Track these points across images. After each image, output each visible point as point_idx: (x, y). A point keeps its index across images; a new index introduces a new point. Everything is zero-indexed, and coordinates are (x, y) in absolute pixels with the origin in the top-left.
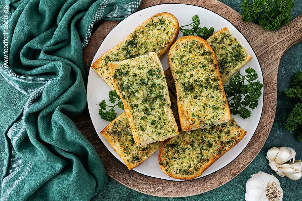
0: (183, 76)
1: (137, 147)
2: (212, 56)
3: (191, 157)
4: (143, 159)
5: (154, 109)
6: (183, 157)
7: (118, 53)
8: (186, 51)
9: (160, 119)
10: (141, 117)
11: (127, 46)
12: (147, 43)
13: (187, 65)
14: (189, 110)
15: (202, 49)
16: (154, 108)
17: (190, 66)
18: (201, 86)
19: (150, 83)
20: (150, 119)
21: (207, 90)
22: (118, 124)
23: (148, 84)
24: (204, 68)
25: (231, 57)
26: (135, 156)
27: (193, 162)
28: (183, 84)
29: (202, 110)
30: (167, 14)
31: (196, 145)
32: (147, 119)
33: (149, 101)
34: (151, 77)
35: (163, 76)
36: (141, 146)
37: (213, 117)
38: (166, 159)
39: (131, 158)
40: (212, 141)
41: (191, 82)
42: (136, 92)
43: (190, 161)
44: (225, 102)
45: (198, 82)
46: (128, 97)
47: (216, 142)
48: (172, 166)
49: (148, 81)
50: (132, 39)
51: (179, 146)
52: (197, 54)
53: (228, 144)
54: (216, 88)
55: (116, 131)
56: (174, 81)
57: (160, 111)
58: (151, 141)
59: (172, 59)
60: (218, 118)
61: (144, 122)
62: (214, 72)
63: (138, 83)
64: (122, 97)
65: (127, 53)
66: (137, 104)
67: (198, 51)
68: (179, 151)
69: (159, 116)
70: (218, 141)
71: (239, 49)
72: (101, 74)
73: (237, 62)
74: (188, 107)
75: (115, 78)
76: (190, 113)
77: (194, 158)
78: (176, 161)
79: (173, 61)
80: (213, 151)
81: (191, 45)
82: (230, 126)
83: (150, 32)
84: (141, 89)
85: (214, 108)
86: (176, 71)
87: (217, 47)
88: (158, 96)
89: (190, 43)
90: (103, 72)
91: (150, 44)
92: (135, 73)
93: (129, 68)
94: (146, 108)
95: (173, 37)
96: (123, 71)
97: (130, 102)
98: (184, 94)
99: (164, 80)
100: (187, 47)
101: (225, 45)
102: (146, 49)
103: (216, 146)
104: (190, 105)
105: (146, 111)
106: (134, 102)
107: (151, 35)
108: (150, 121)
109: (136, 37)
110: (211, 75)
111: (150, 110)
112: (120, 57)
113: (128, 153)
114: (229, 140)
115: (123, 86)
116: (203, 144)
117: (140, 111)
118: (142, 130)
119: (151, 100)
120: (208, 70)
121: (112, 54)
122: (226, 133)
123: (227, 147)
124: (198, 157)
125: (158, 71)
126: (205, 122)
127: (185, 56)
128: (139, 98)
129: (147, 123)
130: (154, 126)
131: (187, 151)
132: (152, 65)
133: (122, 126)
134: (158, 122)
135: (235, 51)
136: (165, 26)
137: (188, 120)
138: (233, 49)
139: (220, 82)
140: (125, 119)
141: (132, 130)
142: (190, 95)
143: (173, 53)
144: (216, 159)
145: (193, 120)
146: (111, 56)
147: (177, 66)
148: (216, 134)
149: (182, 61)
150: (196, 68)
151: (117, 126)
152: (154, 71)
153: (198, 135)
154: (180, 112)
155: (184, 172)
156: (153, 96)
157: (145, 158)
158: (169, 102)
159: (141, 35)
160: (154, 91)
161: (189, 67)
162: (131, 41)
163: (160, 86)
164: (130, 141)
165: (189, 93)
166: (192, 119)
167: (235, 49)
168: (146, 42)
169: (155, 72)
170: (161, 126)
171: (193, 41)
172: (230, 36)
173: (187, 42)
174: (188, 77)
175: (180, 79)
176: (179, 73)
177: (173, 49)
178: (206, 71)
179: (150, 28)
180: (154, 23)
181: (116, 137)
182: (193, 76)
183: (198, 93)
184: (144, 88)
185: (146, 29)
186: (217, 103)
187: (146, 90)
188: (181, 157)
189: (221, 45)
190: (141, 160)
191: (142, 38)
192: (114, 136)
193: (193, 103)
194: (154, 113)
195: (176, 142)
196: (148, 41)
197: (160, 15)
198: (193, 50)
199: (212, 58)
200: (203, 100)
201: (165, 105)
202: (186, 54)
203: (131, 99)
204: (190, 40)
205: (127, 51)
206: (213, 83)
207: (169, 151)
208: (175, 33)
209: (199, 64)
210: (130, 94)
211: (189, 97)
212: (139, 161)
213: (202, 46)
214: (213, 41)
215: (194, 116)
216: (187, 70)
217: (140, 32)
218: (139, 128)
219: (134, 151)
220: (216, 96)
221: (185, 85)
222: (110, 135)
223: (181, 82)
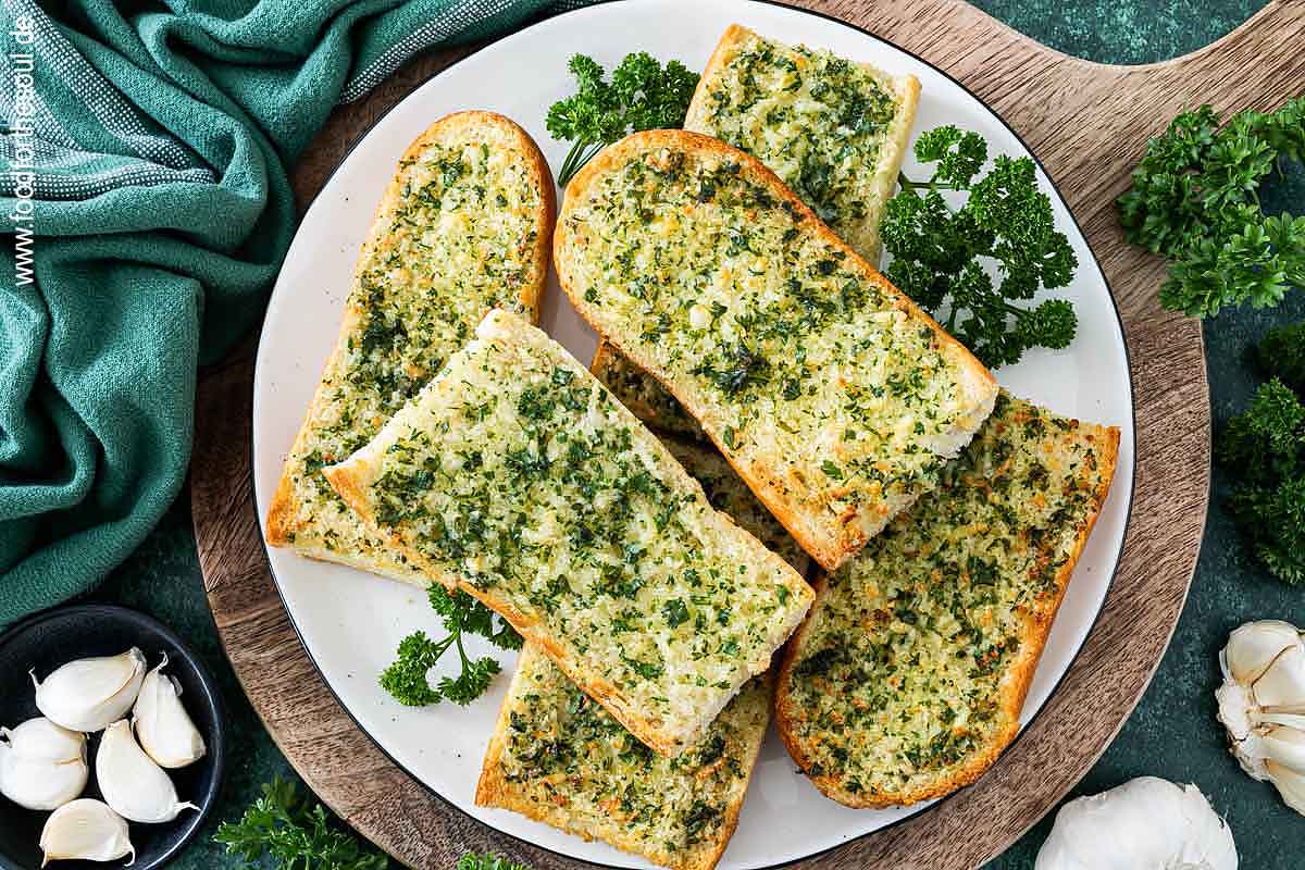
0: (681, 334)
1: (674, 765)
2: (748, 178)
3: (934, 671)
4: (733, 801)
5: (644, 553)
6: (896, 690)
7: (347, 413)
8: (625, 223)
9: (697, 582)
10: (609, 623)
11: (366, 360)
12: (441, 295)
13: (668, 280)
14: (799, 466)
15: (688, 176)
16: (641, 547)
17: (686, 275)
18: (786, 331)
19: (556, 451)
20: (653, 609)
21: (819, 328)
22: (528, 715)
23: (551, 460)
24: (748, 249)
25: (831, 133)
26: (689, 809)
27: (951, 690)
28: (705, 370)
29: (855, 428)
30: (449, 121)
31: (925, 606)
32: (641, 615)
33: (600, 530)
34: (544, 425)
35: (595, 394)
36: (686, 748)
37: (919, 429)
38: (825, 734)
39: (677, 827)
40: (988, 550)
41: (733, 339)
42: (522, 527)
43: (935, 691)
44: (928, 330)
45: (758, 322)
46: (501, 570)
47: (1006, 543)
48: (867, 755)
49: (543, 452)
50: (370, 315)
51: (850, 650)
52: (681, 210)
53: (1061, 526)
54: (853, 298)
55: (540, 752)
56: (656, 383)
57: (674, 546)
58: (715, 701)
59: (591, 295)
60: (941, 417)
61: (637, 636)
62: (802, 237)
63: (507, 483)
64: (476, 586)
65: (386, 389)
66: (555, 578)
67: (675, 192)
68: (861, 670)
69: (683, 571)
70: (1011, 538)
71: (846, 80)
72: (329, 547)
73: (871, 140)
74: (788, 453)
75: (392, 524)
76: (813, 471)
77: (946, 668)
78: (871, 722)
79: (598, 303)
80: (1015, 591)
81: (630, 187)
82: (1030, 444)
83: (425, 241)
84: (536, 503)
85: (898, 389)
86: (641, 332)
87: (746, 132)
88: (625, 491)
89: (622, 183)
90: (329, 533)
91: (460, 290)
92: (467, 450)
93: (426, 443)
94: (606, 568)
95: (538, 202)
96: (410, 470)
97: (523, 588)
98: (737, 407)
99: (611, 404)
100: (621, 207)
101: (774, 100)
102: (452, 322)
103: (1016, 560)
104: (794, 439)
105: (615, 583)
106: (539, 575)
107: (440, 252)
108: (657, 617)
109: (381, 297)
110: (796, 255)
111: (629, 569)
112: (366, 425)
113: (650, 815)
114: (1059, 504)
115: (447, 537)
116: (955, 581)
117: (586, 598)
118: (648, 678)
119: (607, 523)
120: (772, 245)
121: (320, 432)
122: (1028, 484)
123: (1067, 543)
124: (962, 655)
125: (562, 381)
126: (900, 470)
127: (637, 246)
128: (550, 548)
129: (650, 632)
130: (688, 627)
131: (901, 654)
132: (518, 371)
133: (554, 714)
134: (693, 599)
135: (831, 96)
136: (473, 175)
137: (822, 508)
138: (818, 98)
139: (851, 265)
140: (546, 677)
141: (606, 703)
142: (763, 394)
143: (580, 267)
144: (1045, 623)
145: (845, 494)
146: (323, 447)
147: (626, 311)
148: (987, 511)
149: (637, 280)
150: (716, 270)
151: (529, 729)
152: (544, 391)
153: (909, 557)
154: (768, 496)
155: (935, 754)
156: (602, 501)
157: (737, 788)
158: (691, 485)
159: (396, 277)
160: (594, 475)
161: (682, 285)
162: (371, 326)
163: (609, 437)
164: (624, 757)
165: (754, 389)
166: (839, 492)
167: (828, 91)
168: (433, 292)
169: (551, 391)
170: (716, 608)
171: (632, 165)
172: (772, 47)
173: (604, 185)
174: (708, 326)
175: (680, 358)
176: (658, 335)
177: (568, 253)
178: (766, 252)
179: (415, 225)
180: (417, 193)
181: (558, 776)
182: (724, 309)
183: (790, 368)
184: (542, 490)
185: (404, 240)
186: (896, 357)
187: (559, 491)
188: (889, 694)
189: (759, 109)
190: (724, 809)
191: (410, 284)
192: (545, 779)
193: (798, 421)
194: (656, 569)
195: (829, 637)
196: (438, 283)
197: (425, 146)
198: (655, 200)
199: (754, 185)
200: (831, 381)
201: (679, 509)
202: (635, 239)
203: (517, 569)
204: (614, 167)
205: (379, 380)
206: (824, 284)
207: (819, 695)
208: (532, 179)
209: (716, 241)
210: (503, 552)
211: (765, 405)
212: (719, 817)
213: (681, 163)
214: (715, 112)
215: (838, 471)
216: (681, 303)
217: (383, 267)
218: (632, 676)
219: (672, 788)
220: (876, 331)
221: (717, 370)
222: (524, 783)
223: (693, 367)
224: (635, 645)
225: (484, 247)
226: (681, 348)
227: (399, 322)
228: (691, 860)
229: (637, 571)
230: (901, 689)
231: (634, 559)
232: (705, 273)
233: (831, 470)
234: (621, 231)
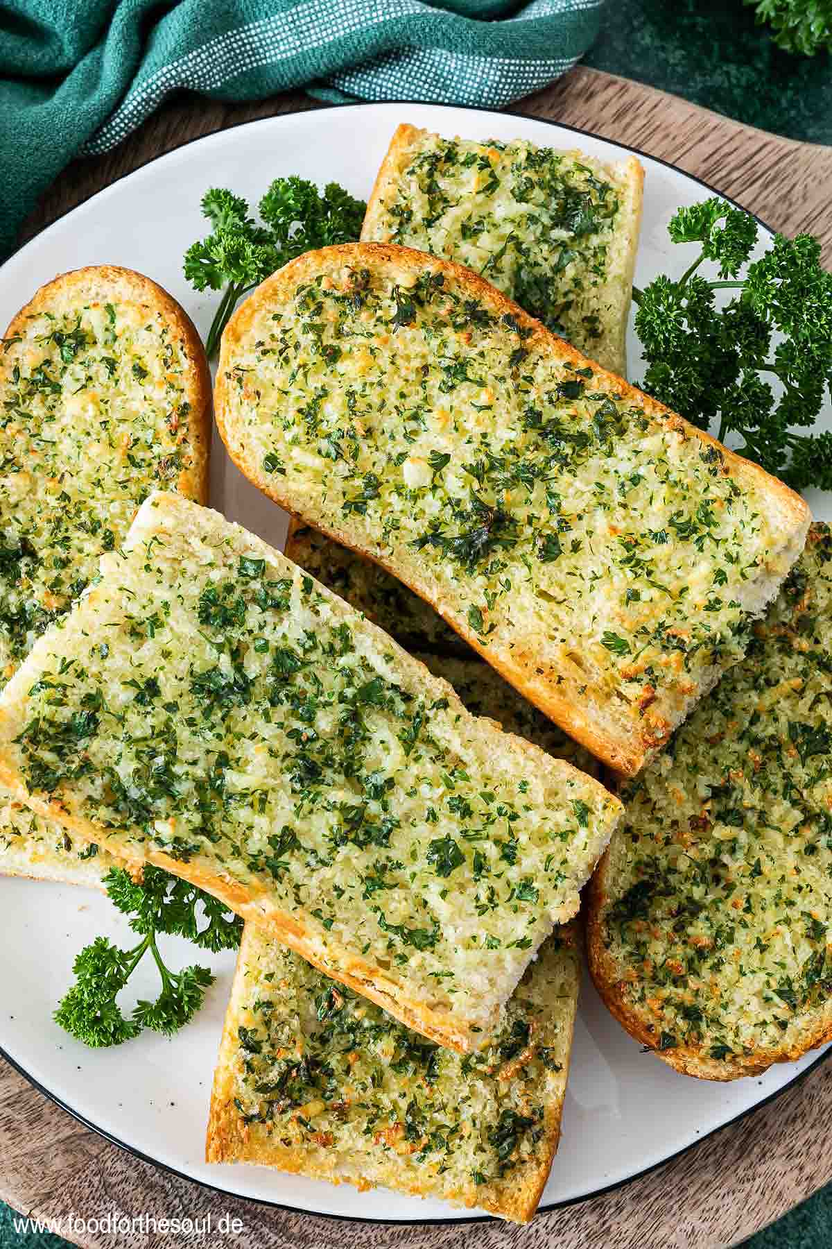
0: (394, 498)
1: (466, 1067)
2: (455, 291)
3: (783, 877)
4: (551, 1104)
5: (390, 783)
6: (741, 913)
8: (304, 366)
9: (467, 812)
10: (358, 882)
12: (74, 499)
13: (369, 432)
14: (573, 644)
15: (377, 297)
16: (386, 776)
17: (392, 422)
18: (530, 476)
19: (256, 665)
20: (414, 855)
22: (262, 1029)
23: (251, 677)
24: (467, 379)
25: (543, 238)
26: (495, 1123)
28: (433, 537)
29: (637, 586)
30: (59, 284)
32: (399, 866)
33: (329, 761)
34: (235, 633)
35: (298, 586)
37: (721, 578)
38: (666, 992)
39: (484, 1151)
41: (464, 495)
42: (224, 770)
43: (791, 904)
44: (712, 451)
45: (492, 468)
46: (204, 830)
48: (725, 1006)
49: (239, 668)
52: (374, 342)
54: (610, 423)
55: (284, 1077)
56: (372, 563)
57: (429, 768)
58: (513, 964)
59: (272, 462)
60: (745, 560)
61: (397, 893)
62: (533, 358)
63: (197, 714)
64: (173, 855)
65: (17, 629)
66: (278, 831)
67: (365, 320)
68: (690, 898)
69: (447, 799)
71: (552, 171)
73: (595, 240)
74: (557, 629)
76: (592, 650)
78: (720, 962)
79: (284, 472)
84: (239, 736)
85: (685, 531)
86: (341, 503)
87: (438, 251)
88: (354, 704)
92: (137, 679)
93: (81, 675)
94: (344, 808)
95: (187, 365)
97: (237, 852)
98: (481, 580)
99: (319, 595)
100: (297, 346)
101: (467, 207)
102: (94, 532)
104: (561, 611)
105: (356, 828)
106: (255, 831)
107: (66, 447)
108: (421, 865)
110: (530, 380)
111: (374, 807)
113: (444, 1139)
115: (126, 798)
116: (779, 758)
118: (421, 948)
119: (338, 752)
120: (498, 371)
124: (812, 848)
125: (251, 573)
126: (703, 633)
127: (324, 393)
128: (265, 793)
129: (415, 887)
130: (465, 872)
131: (736, 865)
132: (191, 568)
133: (295, 1022)
134: (465, 834)
135: (538, 194)
136: (100, 345)
137: (608, 696)
138: (521, 198)
139: (602, 383)
140: (279, 975)
141: (367, 991)
142: (512, 559)
143: (253, 430)
145: (637, 672)
147: (320, 478)
149: (329, 436)
150: (430, 411)
151: (266, 1048)
152: (229, 589)
154: (537, 690)
156: (326, 722)
157: (554, 1084)
158: (440, 687)
159: (14, 485)
161: (387, 435)
163: (324, 638)
164: (398, 1066)
165: (500, 555)
166: (631, 670)
167: (533, 187)
168: (65, 497)
169: (239, 589)
170: (497, 842)
171: (304, 293)
172: (456, 145)
173: (271, 322)
174: (428, 483)
175: (398, 528)
176: (365, 503)
177: (235, 414)
178: (490, 379)
179: (31, 417)
180: (28, 376)
181: (314, 1107)
182: (447, 458)
183: (543, 520)
184: (245, 718)
185: (19, 437)
186: (677, 490)
187: (267, 716)
188: (733, 921)
189: (450, 221)
190: (542, 1117)
191: (32, 491)
192: (297, 1113)
193: (562, 588)
194: (409, 803)
196: (68, 486)
197: (32, 317)
198: (339, 334)
199: (463, 299)
200: (598, 531)
201: (428, 720)
202: (319, 386)
203: (226, 827)
204: (281, 297)
205: (7, 618)
206: (571, 411)
207: (644, 944)
208: (175, 337)
209: (425, 375)
210: (202, 807)
211: (517, 573)
212: (537, 1128)
213: (368, 282)
214: (394, 230)
215: (625, 644)
216: (390, 459)
218: (400, 948)
219: (468, 1098)
220: (646, 460)
221: (448, 535)
222: (269, 1122)
223: (416, 537)
224: (397, 906)
225: (124, 433)
226: (397, 515)
227: (24, 541)
228: (508, 1192)
229: (385, 809)
230: (748, 910)
231: (379, 793)
232: (415, 417)
233: (614, 644)
234: (300, 377)
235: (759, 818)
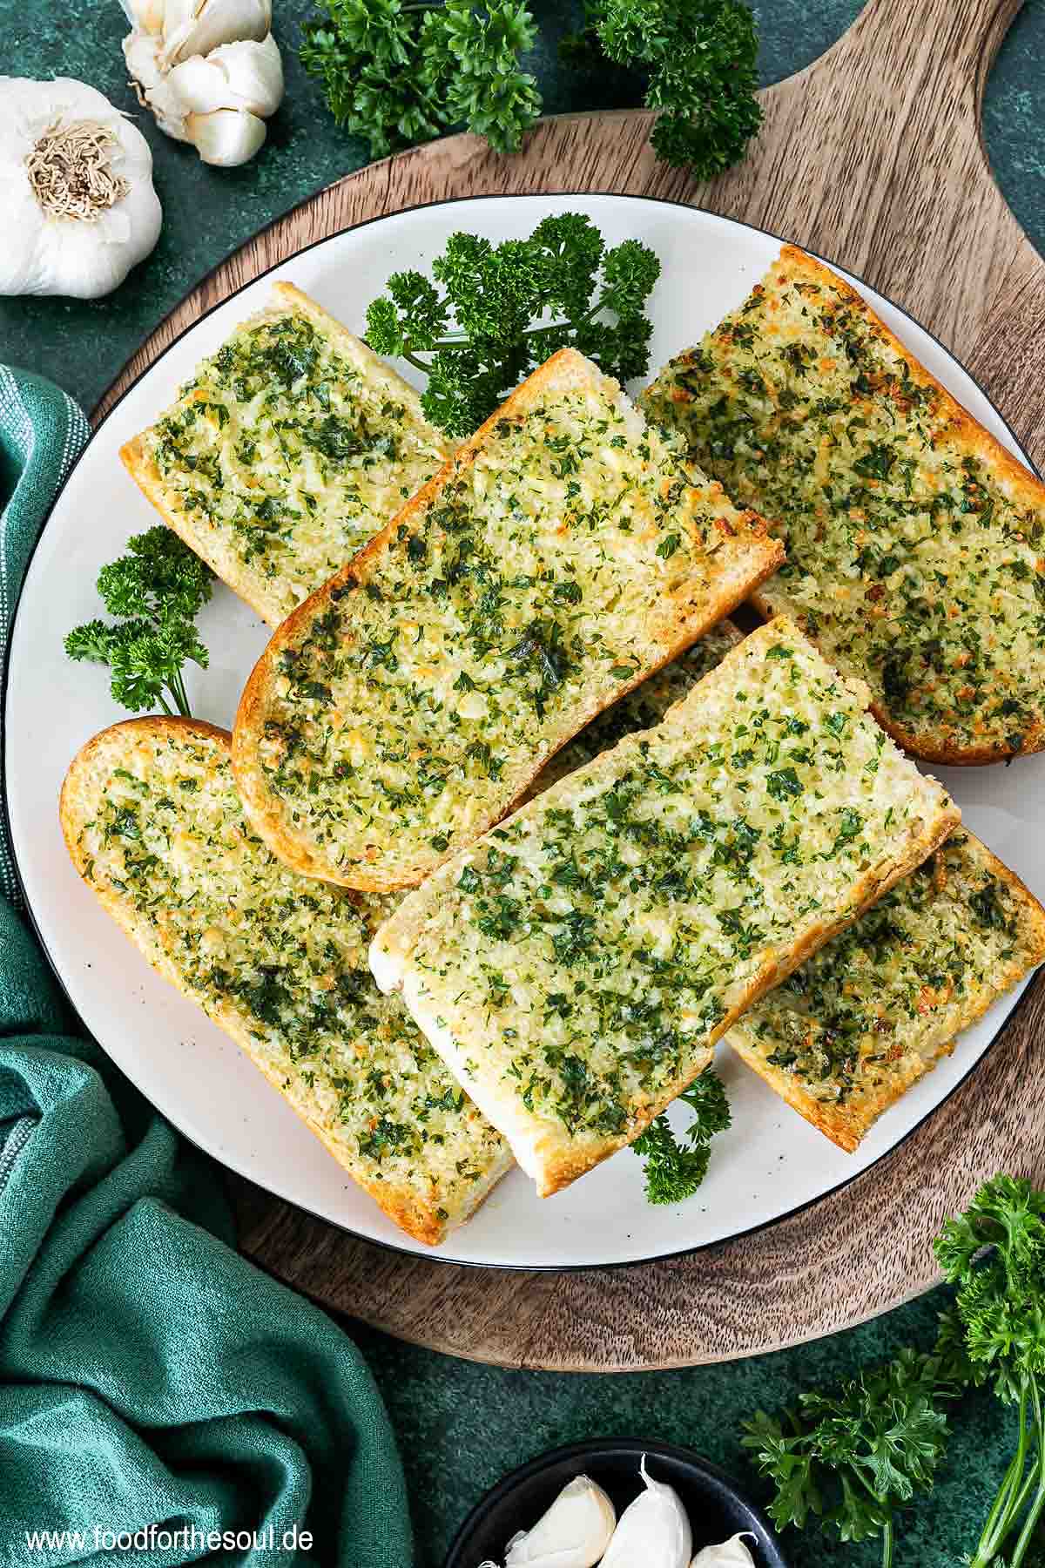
1: (916, 908)
3: (962, 564)
4: (987, 863)
6: (964, 615)
7: (334, 1079)
11: (285, 1029)
12: (256, 906)
22: (780, 1044)
26: (974, 915)
27: (993, 554)
30: (67, 798)
31: (884, 542)
32: (780, 829)
38: (979, 715)
39: (988, 937)
40: (854, 446)
47: (855, 422)
48: (1022, 680)
50: (237, 997)
51: (896, 646)
53: (865, 353)
55: (827, 1050)
65: (329, 1023)
68: (924, 644)
70: (852, 414)
72: (475, 1176)
77: (965, 549)
78: (988, 657)
80: (912, 436)
83: (186, 894)
90: (459, 1167)
91: (262, 883)
102: (294, 909)
103: (879, 420)
104: (629, 592)
107: (208, 884)
109: (223, 975)
112: (358, 1065)
113: (959, 961)
114: (839, 346)
116: (872, 497)
121: (340, 1120)
122: (801, 371)
123: (886, 356)
124: (957, 527)
131: (926, 591)
133: (792, 1014)
136: (143, 802)
144: (962, 421)
146: (358, 1125)
151: (797, 1050)
153: (822, 536)
157: (976, 851)
159: (207, 946)
162: (249, 1003)
164: (879, 959)
168: (249, 913)
179: (163, 896)
180: (128, 876)
181: (866, 1044)
185: (173, 917)
188: (965, 624)
190: (992, 876)
191: (226, 935)
192: (863, 1058)
194: (727, 802)
195: (872, 661)
196: (241, 903)
197: (79, 840)
205: (314, 1025)
207: (931, 703)
208: (183, 737)
212: (998, 886)
217: (191, 956)
219: (941, 922)
222: (854, 1086)
225: (229, 832)
227: (261, 969)
228: (1031, 942)
230: (965, 608)
235: (904, 546)
